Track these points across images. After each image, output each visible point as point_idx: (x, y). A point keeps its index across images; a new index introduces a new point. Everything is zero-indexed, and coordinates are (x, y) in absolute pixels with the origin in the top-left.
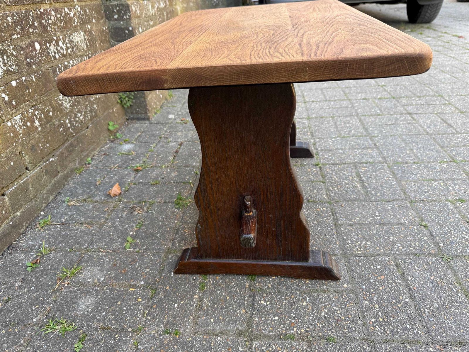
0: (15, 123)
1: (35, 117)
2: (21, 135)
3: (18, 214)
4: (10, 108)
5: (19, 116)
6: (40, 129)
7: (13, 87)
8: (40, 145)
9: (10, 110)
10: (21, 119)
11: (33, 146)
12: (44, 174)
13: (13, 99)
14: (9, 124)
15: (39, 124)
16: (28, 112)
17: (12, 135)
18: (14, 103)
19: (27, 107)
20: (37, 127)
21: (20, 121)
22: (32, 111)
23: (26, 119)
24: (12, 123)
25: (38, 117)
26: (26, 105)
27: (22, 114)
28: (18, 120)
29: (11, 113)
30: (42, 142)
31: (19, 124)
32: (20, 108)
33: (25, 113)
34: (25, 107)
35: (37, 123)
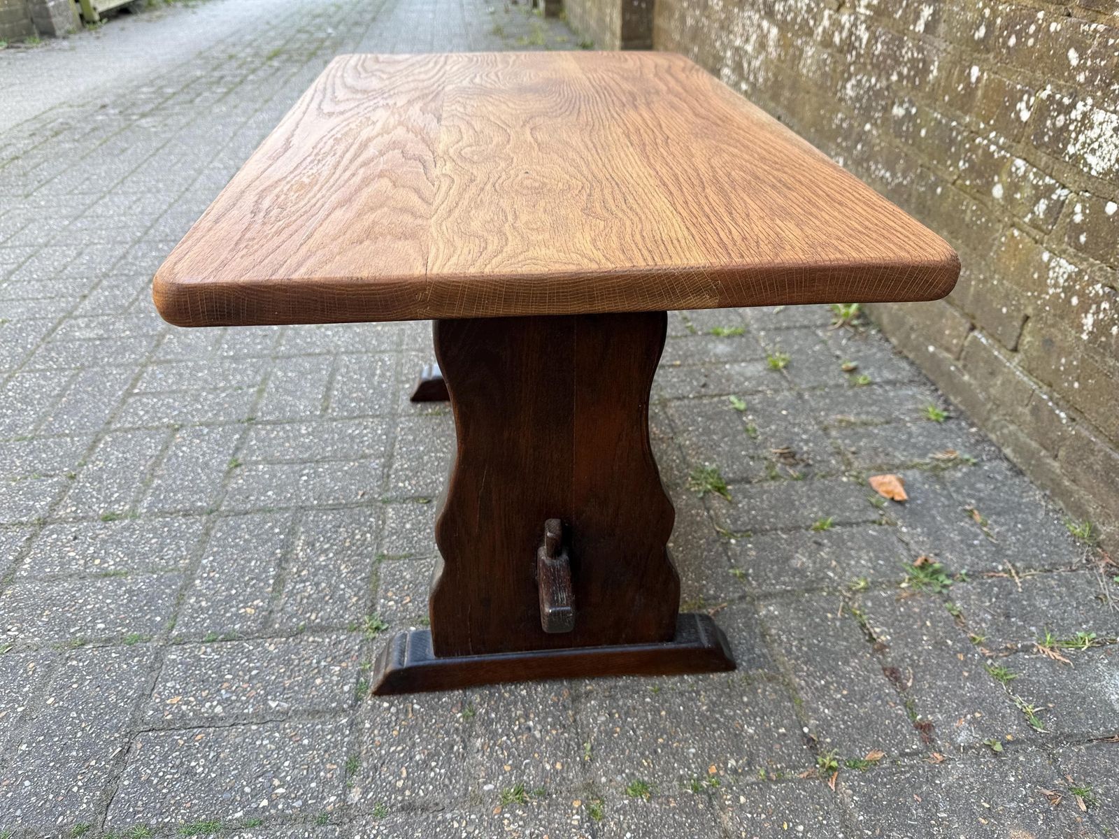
0: (1054, 268)
1: (1094, 307)
2: (1048, 297)
3: (966, 378)
4: (1070, 237)
5: (1071, 268)
6: (1085, 337)
7: (1104, 212)
8: (1063, 361)
9: (1066, 239)
10: (1070, 276)
11: (1051, 341)
12: (1030, 407)
13: (1088, 231)
14: (1046, 256)
15: (1090, 329)
16: (1093, 282)
17: (1036, 276)
18: (1083, 238)
19: (1098, 274)
20: (1083, 325)
21: (1065, 276)
22: (1101, 292)
23: (1077, 287)
24: (1050, 261)
25: (1101, 316)
26: (1101, 269)
27: (1080, 271)
28: (1062, 271)
29: (1064, 246)
30: (1071, 362)
31: (1057, 277)
32: (1086, 260)
33: (1086, 278)
34: (1096, 268)
35: (1088, 321)
